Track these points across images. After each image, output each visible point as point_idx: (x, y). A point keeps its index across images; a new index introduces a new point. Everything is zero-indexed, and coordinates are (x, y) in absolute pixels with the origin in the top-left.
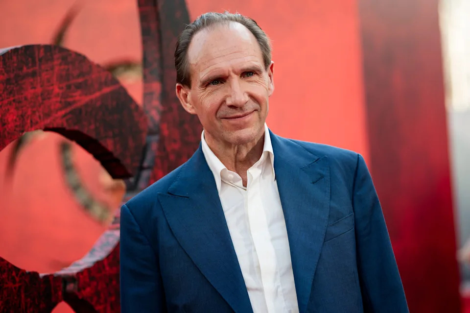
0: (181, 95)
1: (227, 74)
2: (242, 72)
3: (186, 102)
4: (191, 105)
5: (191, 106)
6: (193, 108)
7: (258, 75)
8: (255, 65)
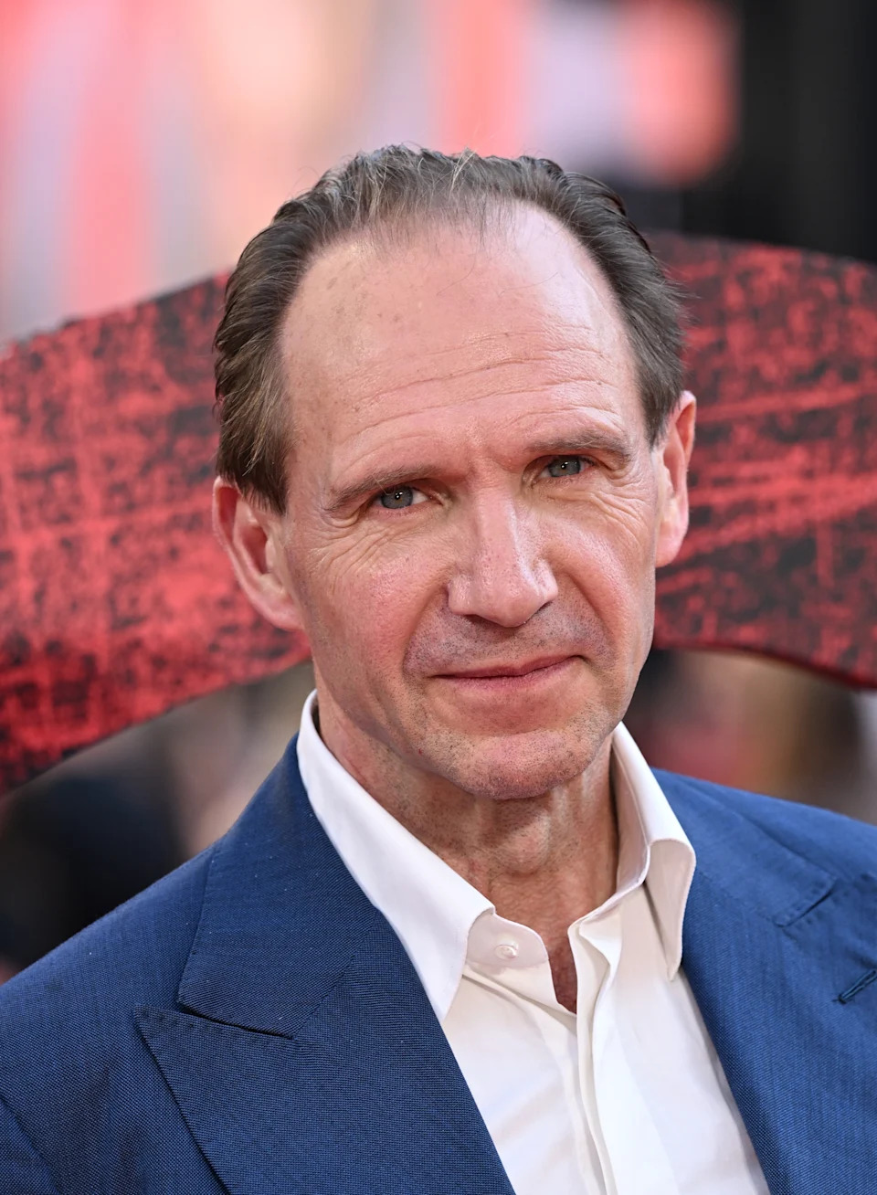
0: (236, 531)
1: (458, 466)
2: (534, 456)
3: (262, 568)
4: (279, 583)
5: (282, 592)
6: (288, 600)
7: (609, 473)
8: (599, 426)
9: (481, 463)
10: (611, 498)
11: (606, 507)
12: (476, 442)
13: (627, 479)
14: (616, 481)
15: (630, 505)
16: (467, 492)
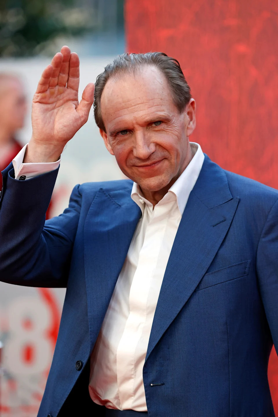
7: (166, 123)
8: (160, 115)
9: (136, 126)
10: (167, 128)
11: (166, 130)
12: (134, 122)
13: (171, 124)
14: (168, 125)
15: (173, 129)
16: (135, 132)
